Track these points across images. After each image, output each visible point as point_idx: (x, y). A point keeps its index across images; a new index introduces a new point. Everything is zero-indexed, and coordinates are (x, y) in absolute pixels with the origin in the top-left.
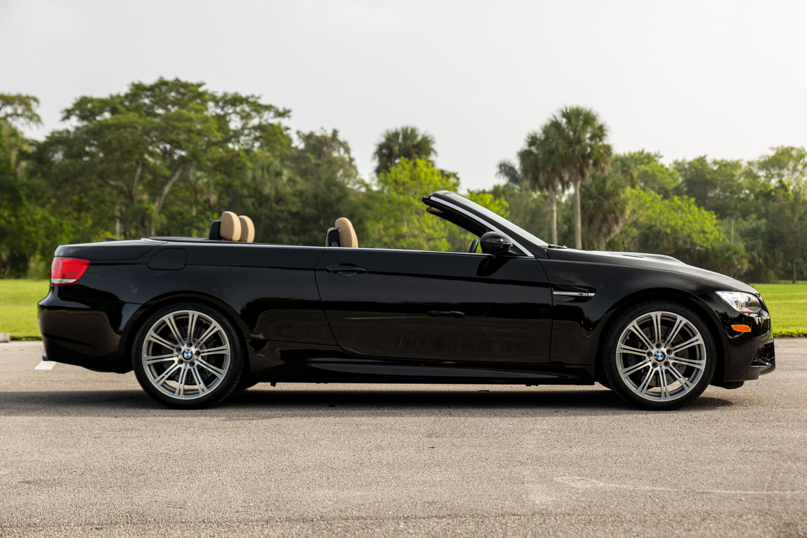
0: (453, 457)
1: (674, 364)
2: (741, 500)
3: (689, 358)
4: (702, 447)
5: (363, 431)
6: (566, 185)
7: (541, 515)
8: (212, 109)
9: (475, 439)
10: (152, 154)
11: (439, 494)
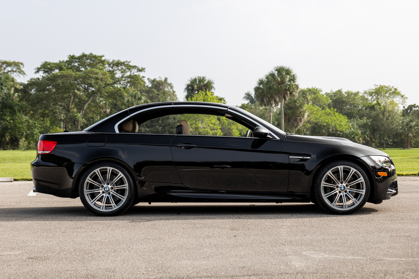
0: (247, 241)
1: (349, 192)
2: (400, 264)
3: (357, 189)
4: (370, 234)
5: (198, 228)
6: (277, 103)
7: (301, 274)
8: (107, 68)
9: (255, 231)
10: (79, 90)
11: (245, 262)
